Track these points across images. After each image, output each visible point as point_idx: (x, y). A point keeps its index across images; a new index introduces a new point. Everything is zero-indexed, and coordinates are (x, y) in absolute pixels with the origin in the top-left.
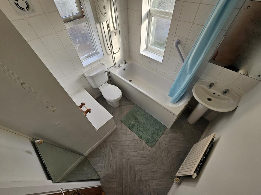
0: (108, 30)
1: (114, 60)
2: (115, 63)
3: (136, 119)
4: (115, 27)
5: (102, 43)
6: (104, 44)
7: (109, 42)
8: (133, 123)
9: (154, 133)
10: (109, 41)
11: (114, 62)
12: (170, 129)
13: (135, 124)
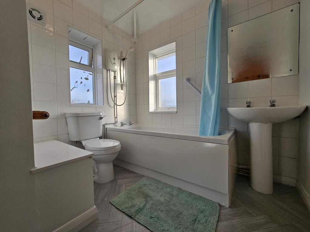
0: (114, 80)
1: (116, 116)
2: (116, 121)
3: (146, 196)
4: (122, 81)
5: (105, 89)
6: (107, 91)
7: (114, 93)
8: (140, 204)
9: (195, 221)
10: (113, 91)
11: (116, 119)
12: (229, 207)
13: (144, 206)
